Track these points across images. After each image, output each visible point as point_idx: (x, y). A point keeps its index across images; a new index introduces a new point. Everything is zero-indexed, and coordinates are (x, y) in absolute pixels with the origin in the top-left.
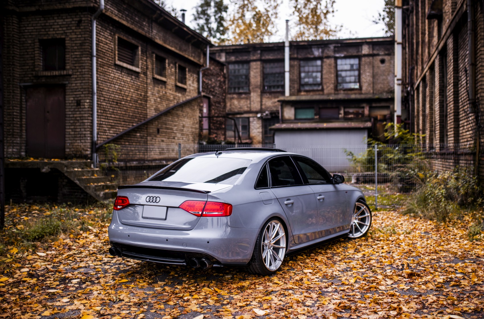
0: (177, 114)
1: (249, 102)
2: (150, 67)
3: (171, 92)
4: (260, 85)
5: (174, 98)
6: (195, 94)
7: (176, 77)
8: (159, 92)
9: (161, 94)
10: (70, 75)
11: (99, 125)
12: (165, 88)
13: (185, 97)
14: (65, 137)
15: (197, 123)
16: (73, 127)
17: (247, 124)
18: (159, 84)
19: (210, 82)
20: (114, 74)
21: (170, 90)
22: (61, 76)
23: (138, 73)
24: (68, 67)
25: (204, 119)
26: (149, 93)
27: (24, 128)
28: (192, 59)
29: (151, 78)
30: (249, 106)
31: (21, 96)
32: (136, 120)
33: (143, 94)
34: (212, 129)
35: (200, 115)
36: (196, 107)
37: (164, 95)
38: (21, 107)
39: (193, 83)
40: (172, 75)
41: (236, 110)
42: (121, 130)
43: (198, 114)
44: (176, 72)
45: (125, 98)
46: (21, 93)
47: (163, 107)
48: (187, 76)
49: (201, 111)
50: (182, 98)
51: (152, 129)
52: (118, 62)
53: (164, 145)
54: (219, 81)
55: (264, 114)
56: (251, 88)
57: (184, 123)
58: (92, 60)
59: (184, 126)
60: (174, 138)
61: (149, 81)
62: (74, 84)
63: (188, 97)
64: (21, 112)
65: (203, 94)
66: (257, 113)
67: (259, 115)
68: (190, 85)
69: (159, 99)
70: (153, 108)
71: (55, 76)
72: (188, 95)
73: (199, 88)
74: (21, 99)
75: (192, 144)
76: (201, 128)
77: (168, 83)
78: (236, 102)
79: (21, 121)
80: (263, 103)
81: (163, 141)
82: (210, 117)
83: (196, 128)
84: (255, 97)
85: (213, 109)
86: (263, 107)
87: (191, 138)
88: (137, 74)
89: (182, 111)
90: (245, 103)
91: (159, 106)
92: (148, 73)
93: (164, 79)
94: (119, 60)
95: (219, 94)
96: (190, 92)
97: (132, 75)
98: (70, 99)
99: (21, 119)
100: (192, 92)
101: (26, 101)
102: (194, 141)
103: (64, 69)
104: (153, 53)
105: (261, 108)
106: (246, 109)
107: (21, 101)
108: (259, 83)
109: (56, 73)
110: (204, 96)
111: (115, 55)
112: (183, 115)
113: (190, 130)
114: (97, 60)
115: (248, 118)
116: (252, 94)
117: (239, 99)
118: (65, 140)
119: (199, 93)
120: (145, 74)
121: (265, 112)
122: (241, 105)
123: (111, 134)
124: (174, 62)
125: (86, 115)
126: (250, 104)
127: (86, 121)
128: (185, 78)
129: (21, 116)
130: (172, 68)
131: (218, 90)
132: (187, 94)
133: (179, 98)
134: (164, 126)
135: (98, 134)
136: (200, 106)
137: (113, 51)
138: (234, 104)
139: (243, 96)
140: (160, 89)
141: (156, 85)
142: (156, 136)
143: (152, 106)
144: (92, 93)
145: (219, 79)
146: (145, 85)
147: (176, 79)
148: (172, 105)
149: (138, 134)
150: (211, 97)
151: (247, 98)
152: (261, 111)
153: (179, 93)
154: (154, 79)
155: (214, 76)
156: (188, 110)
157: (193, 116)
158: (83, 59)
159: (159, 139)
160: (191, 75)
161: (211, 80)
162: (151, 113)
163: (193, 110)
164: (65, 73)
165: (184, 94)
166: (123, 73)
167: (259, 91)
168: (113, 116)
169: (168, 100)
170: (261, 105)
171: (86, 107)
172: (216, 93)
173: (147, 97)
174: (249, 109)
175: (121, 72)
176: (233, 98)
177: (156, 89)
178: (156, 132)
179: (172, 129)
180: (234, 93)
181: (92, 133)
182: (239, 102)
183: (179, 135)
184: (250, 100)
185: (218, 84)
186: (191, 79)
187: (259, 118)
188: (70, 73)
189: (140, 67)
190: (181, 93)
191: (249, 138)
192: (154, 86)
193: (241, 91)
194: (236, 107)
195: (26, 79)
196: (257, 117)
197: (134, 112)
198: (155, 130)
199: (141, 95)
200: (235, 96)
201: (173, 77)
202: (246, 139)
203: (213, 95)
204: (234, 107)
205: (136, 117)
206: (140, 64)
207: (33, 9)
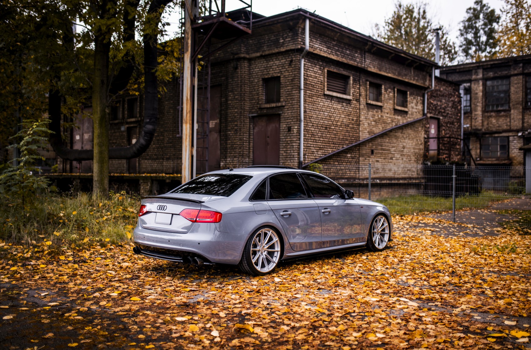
0: (396, 136)
1: (508, 120)
2: (363, 93)
3: (388, 115)
4: (522, 101)
5: (393, 121)
6: (419, 116)
7: (394, 101)
8: (373, 116)
9: (377, 117)
10: (284, 106)
11: (306, 147)
12: (382, 112)
13: (406, 119)
14: (279, 158)
15: (421, 144)
16: (285, 149)
17: (506, 144)
18: (374, 109)
19: (439, 103)
20: (324, 103)
21: (387, 113)
22: (277, 107)
23: (350, 100)
24: (282, 100)
25: (431, 140)
26: (362, 118)
27: (251, 151)
28: (414, 82)
29: (365, 104)
30: (509, 124)
31: (250, 125)
32: (347, 142)
33: (355, 118)
34: (442, 149)
35: (426, 136)
36: (420, 129)
37: (379, 119)
38: (250, 134)
39: (416, 105)
40: (390, 99)
41: (494, 129)
42: (330, 151)
43: (423, 135)
44: (394, 96)
45: (334, 123)
46: (250, 123)
47: (378, 130)
48: (408, 99)
49: (427, 132)
50: (401, 120)
51: (366, 150)
52: (327, 92)
53: (379, 165)
54: (452, 101)
55: (527, 133)
56: (511, 104)
57: (405, 144)
58: (300, 93)
59: (404, 147)
60: (391, 159)
61: (362, 107)
62: (287, 113)
63: (409, 119)
64: (249, 138)
65: (429, 115)
66: (518, 131)
67: (520, 134)
68: (413, 108)
69: (373, 123)
70: (366, 131)
71: (273, 108)
72: (410, 118)
73: (423, 110)
74: (250, 127)
75: (415, 165)
76: (427, 149)
77: (385, 107)
78: (494, 121)
79: (249, 145)
80: (526, 120)
81: (378, 161)
82: (439, 138)
83: (420, 149)
84: (516, 114)
85: (444, 130)
86: (525, 125)
87: (413, 158)
88: (348, 101)
89: (402, 133)
90: (505, 121)
91: (374, 129)
92: (361, 99)
93: (379, 104)
94: (328, 90)
95: (451, 114)
96: (412, 114)
97: (343, 102)
98: (283, 126)
99: (249, 143)
100: (415, 113)
101: (254, 129)
102: (417, 161)
103: (279, 101)
104: (367, 81)
105: (523, 126)
106: (505, 127)
107: (250, 129)
108: (521, 100)
109: (273, 105)
110: (431, 117)
111: (324, 86)
112: (403, 137)
113: (412, 150)
114: (305, 92)
115: (508, 137)
116: (512, 111)
117: (498, 117)
118: (279, 160)
119: (424, 114)
120: (358, 100)
121: (527, 130)
122: (500, 123)
123: (320, 154)
124: (392, 87)
125: (295, 139)
126: (510, 122)
127: (294, 144)
128: (407, 101)
129: (249, 141)
130: (390, 92)
131: (449, 110)
132: (408, 116)
133: (399, 120)
134: (379, 147)
135: (304, 155)
136: (425, 127)
137: (322, 83)
138: (491, 123)
139: (503, 113)
140: (375, 113)
141: (371, 110)
142: (369, 157)
143: (365, 129)
144: (300, 121)
145: (452, 99)
146: (358, 111)
147: (394, 103)
148: (389, 127)
149: (349, 155)
150: (441, 118)
151: (506, 116)
152: (523, 129)
153: (398, 116)
154: (368, 105)
155: (446, 96)
156: (409, 131)
157: (416, 137)
158: (294, 92)
159: (372, 159)
160: (414, 98)
161: (441, 101)
162: (364, 135)
163: (417, 132)
164: (280, 104)
165: (404, 117)
166: (333, 102)
167: (521, 107)
168: (321, 139)
169: (385, 123)
170: (523, 123)
171: (295, 132)
172: (448, 113)
173: (360, 121)
174: (509, 128)
175: (331, 100)
176: (491, 116)
177: (370, 113)
178: (370, 153)
179: (389, 150)
180: (492, 111)
181: (299, 154)
182: (497, 120)
183: (397, 156)
184: (510, 117)
185: (450, 105)
186: (415, 101)
187: (520, 137)
188: (284, 104)
189: (351, 94)
190: (401, 116)
191: (509, 158)
192: (369, 111)
193: (500, 108)
194: (494, 125)
195: (253, 110)
196: (517, 136)
197: (345, 135)
198: (369, 151)
199: (353, 120)
200: (493, 114)
201: (391, 102)
202: (505, 160)
203: (443, 116)
204: (491, 125)
205: (347, 140)
206: (352, 92)
207: (258, 54)
